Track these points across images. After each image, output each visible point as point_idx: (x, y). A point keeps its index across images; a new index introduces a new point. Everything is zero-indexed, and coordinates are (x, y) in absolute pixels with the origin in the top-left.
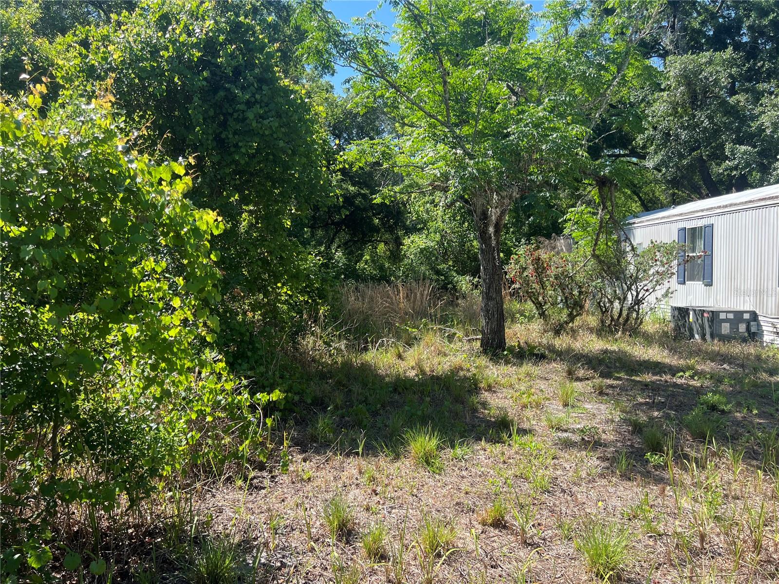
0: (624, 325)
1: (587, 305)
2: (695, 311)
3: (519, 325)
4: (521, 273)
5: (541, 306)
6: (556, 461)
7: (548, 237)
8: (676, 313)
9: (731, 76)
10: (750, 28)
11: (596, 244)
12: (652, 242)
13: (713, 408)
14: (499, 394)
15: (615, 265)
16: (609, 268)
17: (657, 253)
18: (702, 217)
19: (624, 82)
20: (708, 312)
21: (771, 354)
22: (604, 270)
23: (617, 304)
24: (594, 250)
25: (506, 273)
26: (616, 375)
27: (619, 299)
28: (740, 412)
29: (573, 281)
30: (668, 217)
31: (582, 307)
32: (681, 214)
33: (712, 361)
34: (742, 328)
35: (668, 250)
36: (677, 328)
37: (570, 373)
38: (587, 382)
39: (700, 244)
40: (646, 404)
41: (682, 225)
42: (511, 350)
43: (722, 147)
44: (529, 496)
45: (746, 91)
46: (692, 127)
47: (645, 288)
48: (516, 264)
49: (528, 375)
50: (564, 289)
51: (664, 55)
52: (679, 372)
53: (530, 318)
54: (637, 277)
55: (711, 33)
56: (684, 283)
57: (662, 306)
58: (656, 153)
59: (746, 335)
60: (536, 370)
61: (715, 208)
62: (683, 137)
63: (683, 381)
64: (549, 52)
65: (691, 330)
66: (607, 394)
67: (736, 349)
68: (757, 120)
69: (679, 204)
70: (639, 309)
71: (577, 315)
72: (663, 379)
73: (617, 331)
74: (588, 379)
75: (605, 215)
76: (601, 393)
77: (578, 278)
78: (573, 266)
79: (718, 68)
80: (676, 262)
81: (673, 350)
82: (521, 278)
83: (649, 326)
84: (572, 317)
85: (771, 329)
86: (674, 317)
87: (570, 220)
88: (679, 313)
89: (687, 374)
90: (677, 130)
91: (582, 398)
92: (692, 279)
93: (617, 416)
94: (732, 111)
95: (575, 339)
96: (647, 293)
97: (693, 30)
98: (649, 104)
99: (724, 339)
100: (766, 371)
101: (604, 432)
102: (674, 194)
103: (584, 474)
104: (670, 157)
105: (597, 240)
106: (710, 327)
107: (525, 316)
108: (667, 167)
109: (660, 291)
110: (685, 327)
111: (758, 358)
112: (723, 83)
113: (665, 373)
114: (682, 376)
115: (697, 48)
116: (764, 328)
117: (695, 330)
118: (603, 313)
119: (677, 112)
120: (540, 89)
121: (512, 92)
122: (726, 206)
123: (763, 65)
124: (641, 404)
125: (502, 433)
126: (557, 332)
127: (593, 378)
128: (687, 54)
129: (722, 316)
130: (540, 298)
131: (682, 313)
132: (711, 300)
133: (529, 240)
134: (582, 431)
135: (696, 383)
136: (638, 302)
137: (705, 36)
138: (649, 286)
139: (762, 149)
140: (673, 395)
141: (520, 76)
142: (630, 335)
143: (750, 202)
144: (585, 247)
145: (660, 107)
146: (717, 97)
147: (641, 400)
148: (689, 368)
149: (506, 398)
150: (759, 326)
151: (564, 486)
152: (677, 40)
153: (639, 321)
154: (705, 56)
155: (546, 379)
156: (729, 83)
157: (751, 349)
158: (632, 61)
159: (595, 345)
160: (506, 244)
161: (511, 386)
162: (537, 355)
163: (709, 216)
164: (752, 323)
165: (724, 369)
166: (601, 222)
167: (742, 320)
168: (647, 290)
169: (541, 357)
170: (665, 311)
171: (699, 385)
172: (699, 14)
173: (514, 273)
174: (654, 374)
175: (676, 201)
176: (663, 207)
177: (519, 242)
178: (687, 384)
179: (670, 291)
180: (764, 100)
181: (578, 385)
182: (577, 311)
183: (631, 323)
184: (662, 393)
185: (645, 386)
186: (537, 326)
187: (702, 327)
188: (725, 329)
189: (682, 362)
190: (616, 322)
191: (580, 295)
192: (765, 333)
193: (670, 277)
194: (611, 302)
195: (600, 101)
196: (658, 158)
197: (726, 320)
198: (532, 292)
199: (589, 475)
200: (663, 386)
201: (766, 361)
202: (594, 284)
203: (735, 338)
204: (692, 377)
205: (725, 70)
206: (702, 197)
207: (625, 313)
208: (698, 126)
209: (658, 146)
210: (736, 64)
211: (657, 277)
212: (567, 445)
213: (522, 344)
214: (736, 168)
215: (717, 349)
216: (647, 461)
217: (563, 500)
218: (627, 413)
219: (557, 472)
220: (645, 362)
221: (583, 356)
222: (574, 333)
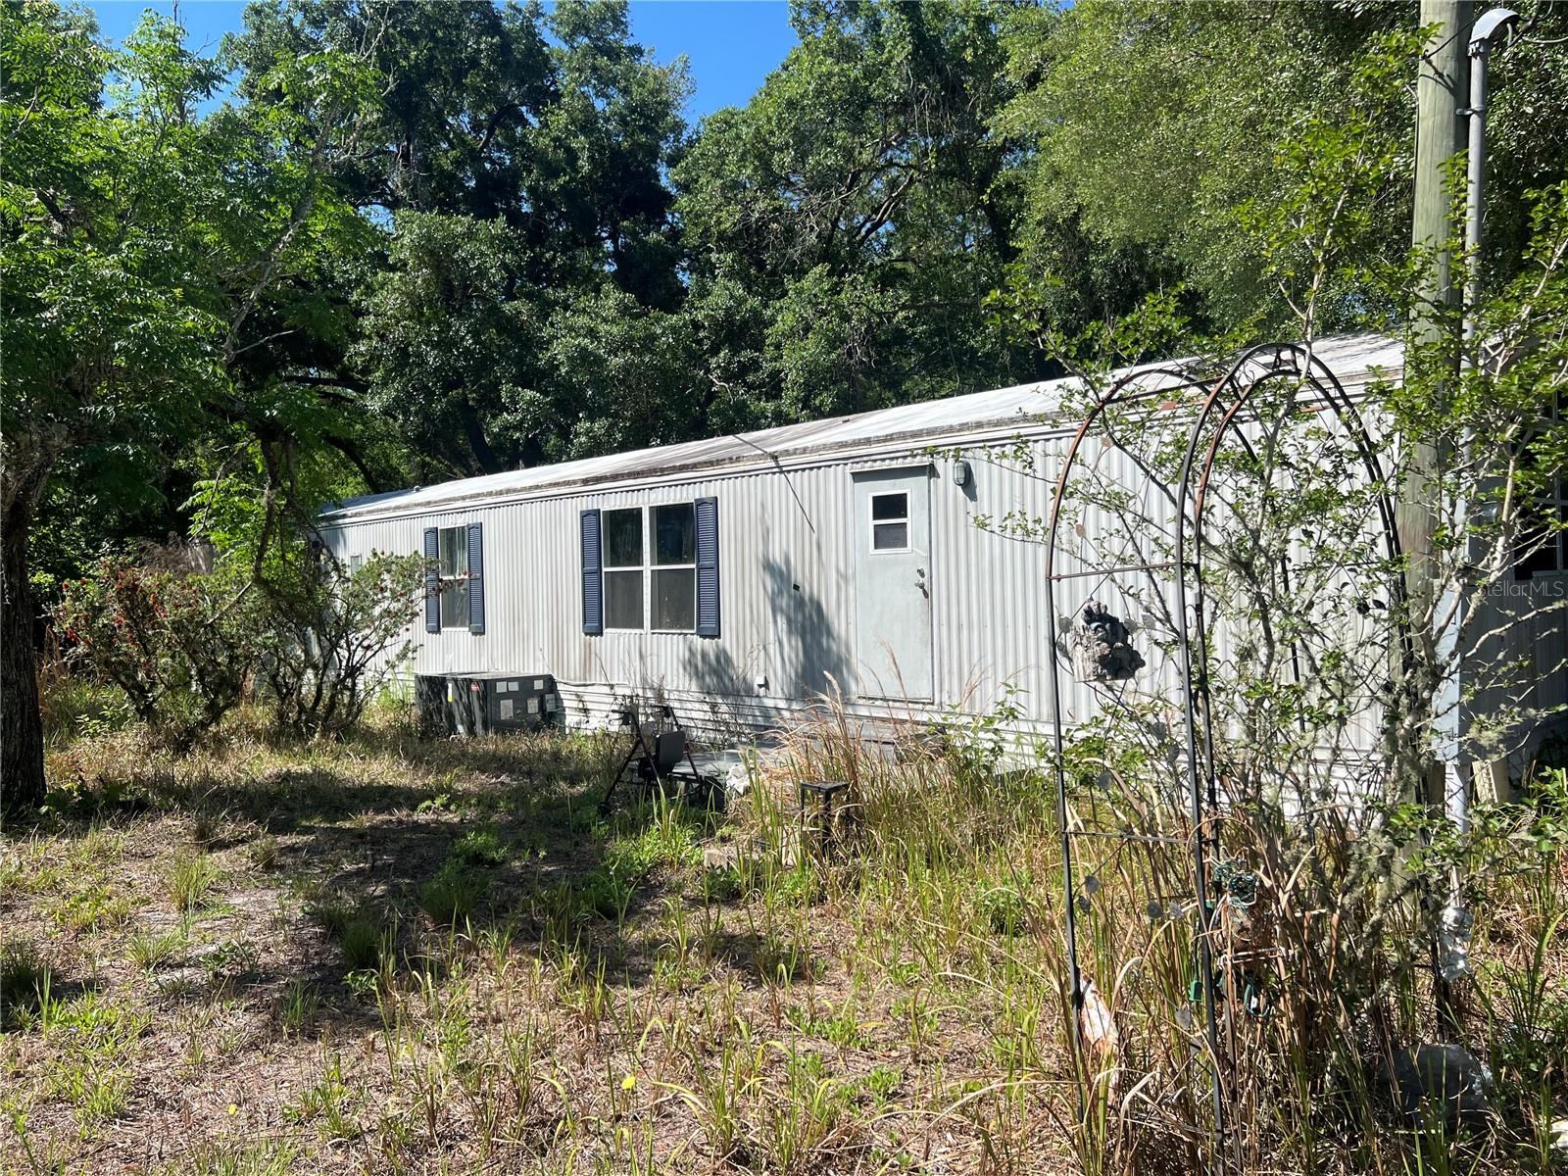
0: (326, 719)
1: (250, 684)
2: (455, 681)
3: (87, 740)
4: (90, 621)
5: (143, 692)
6: (150, 1040)
7: (163, 540)
8: (425, 688)
9: (504, 266)
10: (531, 190)
11: (260, 558)
12: (375, 554)
13: (476, 859)
14: (17, 913)
15: (303, 601)
16: (291, 606)
17: (386, 576)
18: (463, 511)
19: (304, 241)
20: (478, 682)
21: (575, 748)
22: (281, 609)
23: (312, 677)
24: (257, 569)
25: (51, 621)
26: (304, 823)
27: (315, 667)
28: (519, 858)
29: (214, 634)
30: (406, 507)
31: (237, 689)
32: (428, 503)
33: (483, 772)
34: (533, 706)
35: (406, 571)
36: (429, 715)
37: (202, 834)
38: (240, 848)
39: (462, 559)
40: (359, 872)
41: (430, 523)
42: (60, 800)
43: (495, 386)
44: (73, 1139)
45: (530, 296)
46: (445, 344)
47: (365, 644)
48: (77, 599)
49: (102, 853)
50: (195, 652)
51: (393, 204)
52: (423, 801)
53: (117, 723)
54: (349, 623)
55: (473, 184)
56: (438, 631)
57: (400, 677)
58: (385, 384)
59: (539, 717)
60: (120, 840)
61: (482, 495)
62: (431, 361)
63: (431, 816)
64: (139, 145)
65: (451, 716)
66: (281, 868)
67: (522, 745)
68: (547, 350)
69: (434, 482)
70: (354, 684)
71: (226, 707)
72: (393, 818)
73: (311, 732)
74: (243, 841)
75: (277, 498)
76: (269, 867)
77: (226, 628)
78: (214, 602)
79: (484, 248)
80: (420, 592)
81: (416, 760)
82: (90, 632)
83: (376, 716)
84: (215, 713)
85: (575, 704)
86: (421, 695)
87: (202, 506)
88: (430, 687)
89: (438, 802)
90: (419, 346)
91: (226, 885)
92: (452, 622)
93: (297, 909)
94: (510, 327)
95: (221, 758)
96: (369, 653)
97: (442, 171)
98: (370, 291)
99: (504, 728)
100: (565, 779)
101: (266, 949)
102: (424, 465)
103: (210, 1054)
104: (410, 396)
105: (262, 549)
106: (482, 709)
107: (103, 718)
108: (406, 413)
109: (393, 647)
110: (440, 713)
111: (556, 755)
112: (494, 276)
113: (399, 806)
114: (429, 808)
115: (448, 207)
116: (566, 704)
117: (457, 717)
118: (283, 698)
119: (422, 314)
120: (121, 217)
121: (53, 213)
122: (500, 493)
123: (554, 259)
124: (349, 875)
125: (15, 1005)
126: (181, 748)
127: (255, 836)
128: (431, 212)
129: (501, 688)
130: (141, 675)
131: (433, 686)
132: (484, 660)
133: (119, 543)
134: (216, 957)
135: (452, 817)
136: (354, 671)
137: (462, 187)
138: (374, 638)
139: (556, 399)
140: (409, 848)
141: (73, 178)
142: (338, 739)
143: (537, 487)
144: (238, 564)
145: (388, 298)
146: (483, 298)
147: (348, 867)
148: (441, 790)
149: (37, 917)
150: (558, 700)
151: (163, 1092)
152: (415, 183)
153: (355, 709)
154: (461, 223)
155: (144, 856)
156: (503, 278)
157: (544, 743)
158: (322, 203)
159: (263, 765)
160: (61, 552)
161: (55, 887)
162: (125, 805)
163: (475, 509)
164: (547, 697)
165: (502, 783)
166: (270, 514)
167: (532, 693)
168: (368, 647)
169: (137, 808)
170: (404, 685)
171: (456, 820)
172: (452, 146)
173: (71, 620)
174: (378, 811)
175: (427, 479)
176: (405, 487)
177: (96, 548)
178: (436, 821)
179: (411, 646)
180: (556, 318)
181: (221, 857)
182: (227, 698)
183: (340, 714)
184: (390, 846)
185: (360, 837)
186: (131, 738)
187: (469, 709)
188: (506, 710)
189: (431, 780)
190: (308, 714)
191: (231, 662)
192: (567, 711)
193: (410, 621)
194: (299, 675)
195: (259, 267)
196: (387, 396)
197: (508, 695)
198: (121, 662)
199: (222, 1052)
200: (394, 832)
201: (567, 761)
202: (259, 639)
203: (520, 726)
204: (446, 807)
205: (495, 254)
206: (470, 475)
207: (326, 693)
208: (455, 344)
209: (388, 372)
210: (512, 248)
211: (387, 621)
212: (179, 995)
213: (90, 785)
214: (518, 427)
215: (492, 747)
216: (348, 990)
217: (157, 1125)
218: (317, 899)
219: (149, 1066)
220: (362, 788)
221: (234, 792)
222: (219, 747)
